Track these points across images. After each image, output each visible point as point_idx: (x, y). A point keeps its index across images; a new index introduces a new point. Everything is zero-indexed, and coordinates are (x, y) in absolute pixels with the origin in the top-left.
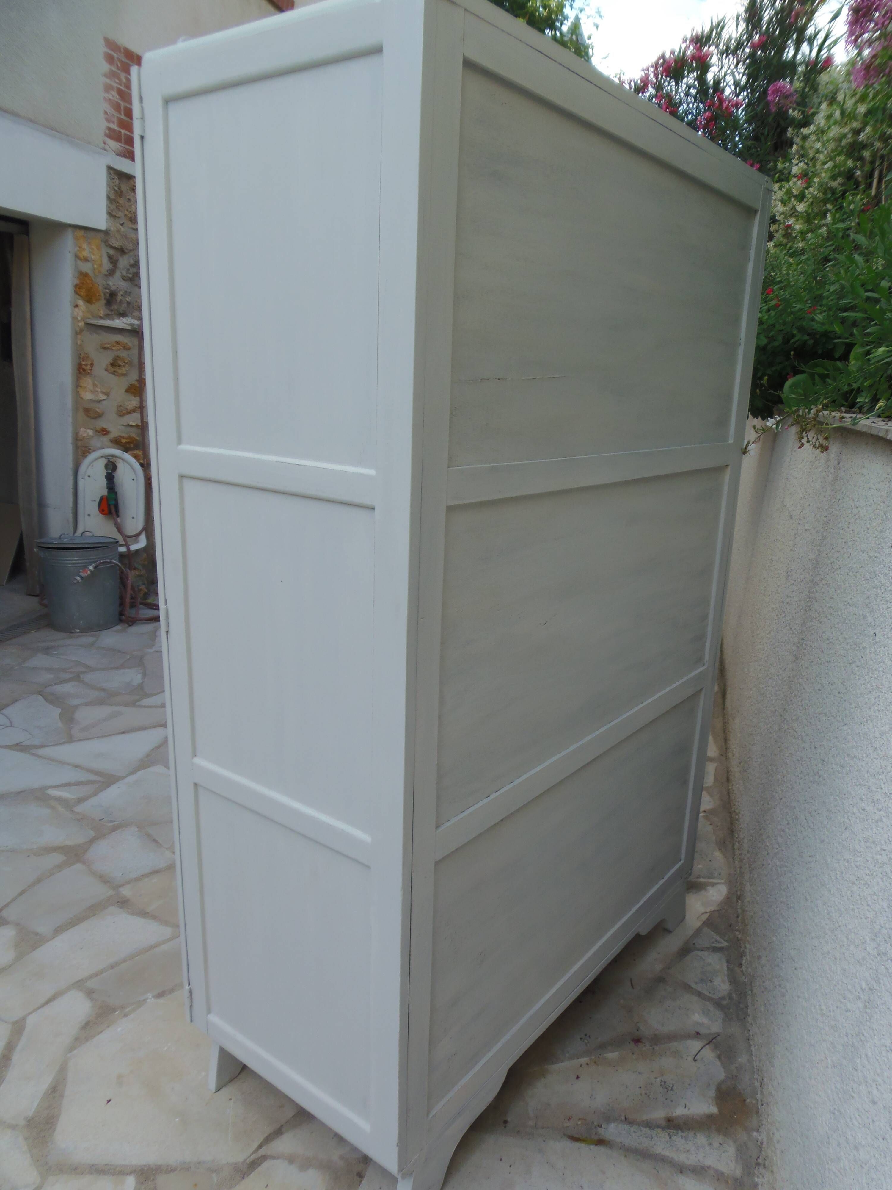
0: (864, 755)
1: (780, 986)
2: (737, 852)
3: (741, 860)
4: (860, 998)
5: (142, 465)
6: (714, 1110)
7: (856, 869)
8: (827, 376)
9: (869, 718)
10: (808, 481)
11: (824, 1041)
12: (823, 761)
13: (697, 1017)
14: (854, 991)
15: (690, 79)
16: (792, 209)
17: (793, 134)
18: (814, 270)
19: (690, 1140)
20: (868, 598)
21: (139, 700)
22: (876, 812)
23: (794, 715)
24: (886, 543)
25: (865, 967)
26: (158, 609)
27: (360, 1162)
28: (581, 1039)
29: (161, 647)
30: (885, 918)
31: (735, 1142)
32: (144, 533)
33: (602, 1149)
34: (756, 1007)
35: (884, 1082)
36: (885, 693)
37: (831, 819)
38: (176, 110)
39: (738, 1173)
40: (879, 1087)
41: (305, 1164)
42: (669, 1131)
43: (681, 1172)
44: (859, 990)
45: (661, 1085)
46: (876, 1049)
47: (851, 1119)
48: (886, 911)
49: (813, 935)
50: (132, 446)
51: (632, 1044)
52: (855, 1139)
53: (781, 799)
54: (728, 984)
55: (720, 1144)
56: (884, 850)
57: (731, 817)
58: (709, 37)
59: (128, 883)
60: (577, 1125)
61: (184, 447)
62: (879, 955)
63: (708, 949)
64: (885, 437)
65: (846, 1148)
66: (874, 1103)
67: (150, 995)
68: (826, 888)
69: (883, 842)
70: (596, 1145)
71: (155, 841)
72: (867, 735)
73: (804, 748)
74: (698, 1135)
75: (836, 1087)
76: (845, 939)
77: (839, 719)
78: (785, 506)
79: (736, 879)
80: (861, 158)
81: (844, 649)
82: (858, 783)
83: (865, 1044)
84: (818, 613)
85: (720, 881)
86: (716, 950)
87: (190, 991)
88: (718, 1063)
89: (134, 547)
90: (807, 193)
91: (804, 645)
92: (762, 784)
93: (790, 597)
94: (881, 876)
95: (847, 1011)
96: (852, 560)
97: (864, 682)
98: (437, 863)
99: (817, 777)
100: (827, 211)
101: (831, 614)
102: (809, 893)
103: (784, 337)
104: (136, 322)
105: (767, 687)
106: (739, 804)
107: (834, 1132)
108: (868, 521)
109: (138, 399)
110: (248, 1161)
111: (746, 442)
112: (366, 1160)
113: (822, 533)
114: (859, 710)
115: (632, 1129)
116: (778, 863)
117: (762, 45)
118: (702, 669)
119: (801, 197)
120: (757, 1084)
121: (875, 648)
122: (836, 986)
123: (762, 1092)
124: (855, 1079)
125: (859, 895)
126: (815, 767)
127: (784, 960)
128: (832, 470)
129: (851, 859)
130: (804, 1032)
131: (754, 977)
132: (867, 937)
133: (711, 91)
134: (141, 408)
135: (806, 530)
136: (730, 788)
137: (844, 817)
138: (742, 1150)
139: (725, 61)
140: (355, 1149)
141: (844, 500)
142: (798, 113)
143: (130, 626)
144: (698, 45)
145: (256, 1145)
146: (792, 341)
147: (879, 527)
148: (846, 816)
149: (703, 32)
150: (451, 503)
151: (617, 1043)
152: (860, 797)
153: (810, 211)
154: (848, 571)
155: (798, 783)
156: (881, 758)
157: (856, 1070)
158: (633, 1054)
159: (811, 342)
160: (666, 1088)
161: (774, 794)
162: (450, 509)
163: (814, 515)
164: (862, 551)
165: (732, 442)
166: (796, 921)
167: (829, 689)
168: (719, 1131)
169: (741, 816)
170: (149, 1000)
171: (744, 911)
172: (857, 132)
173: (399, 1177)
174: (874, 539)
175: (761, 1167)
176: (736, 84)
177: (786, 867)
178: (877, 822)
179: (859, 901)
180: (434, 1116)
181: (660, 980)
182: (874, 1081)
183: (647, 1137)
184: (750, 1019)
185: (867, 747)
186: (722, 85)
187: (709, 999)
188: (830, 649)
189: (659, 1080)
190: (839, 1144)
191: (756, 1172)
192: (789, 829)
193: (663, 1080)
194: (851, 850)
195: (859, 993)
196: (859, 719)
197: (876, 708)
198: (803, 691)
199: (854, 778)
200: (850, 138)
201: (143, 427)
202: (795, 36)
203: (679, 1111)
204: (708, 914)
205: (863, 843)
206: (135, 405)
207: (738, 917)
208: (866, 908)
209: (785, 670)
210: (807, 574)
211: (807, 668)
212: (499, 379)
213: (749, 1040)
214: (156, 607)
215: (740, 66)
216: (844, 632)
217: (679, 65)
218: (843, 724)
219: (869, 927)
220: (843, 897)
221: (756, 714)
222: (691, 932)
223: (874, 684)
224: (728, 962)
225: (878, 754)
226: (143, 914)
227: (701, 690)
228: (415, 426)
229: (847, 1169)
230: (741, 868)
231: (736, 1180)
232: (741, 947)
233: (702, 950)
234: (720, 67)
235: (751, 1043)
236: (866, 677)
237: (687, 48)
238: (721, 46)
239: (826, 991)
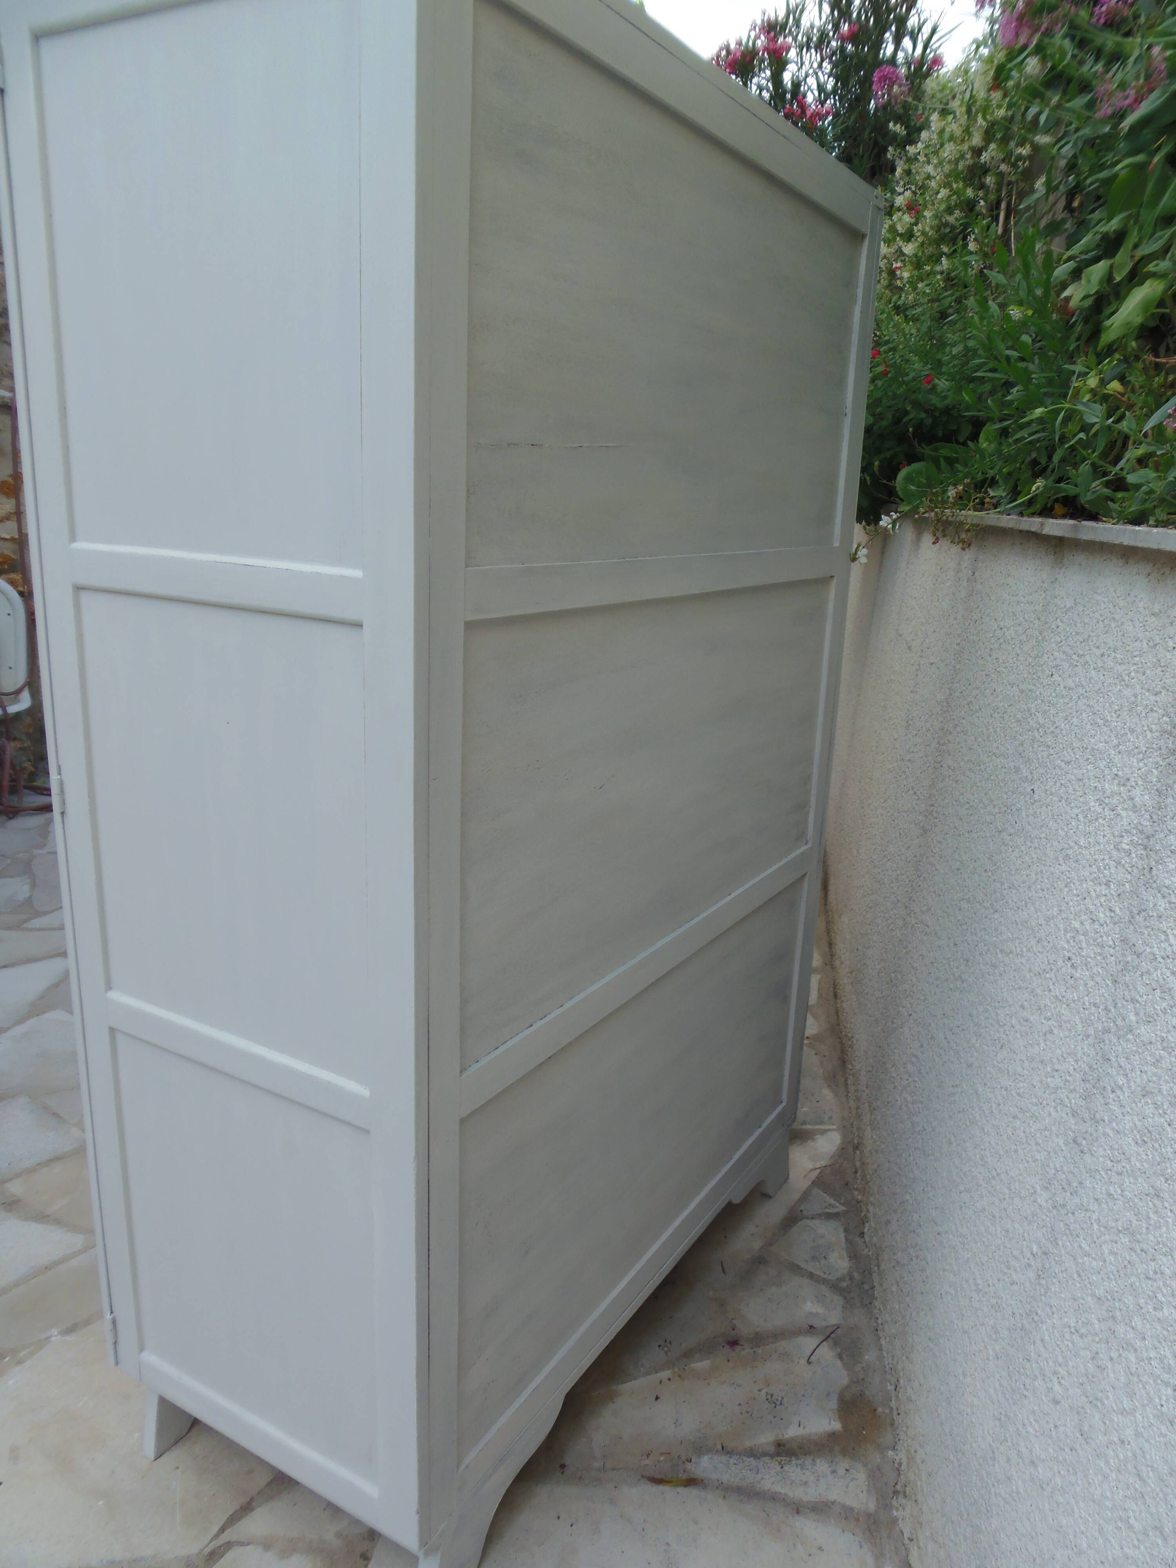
0: (1025, 950)
1: (917, 1257)
2: (852, 1089)
3: (858, 1099)
4: (1029, 1266)
5: (21, 594)
6: (837, 1426)
7: (1018, 1098)
8: (957, 460)
9: (1028, 901)
10: (932, 601)
11: (983, 1324)
12: (967, 961)
13: (810, 1306)
14: (1022, 1257)
15: (763, 78)
16: (896, 252)
17: (894, 155)
18: (930, 327)
19: (807, 1469)
20: (1022, 744)
21: (26, 921)
22: (1043, 1021)
23: (925, 905)
24: (1043, 671)
25: (1036, 1224)
26: (50, 795)
27: (364, 1539)
28: (659, 1346)
29: (55, 846)
30: (1062, 1159)
31: (865, 1465)
32: (27, 687)
33: (693, 1491)
34: (884, 1287)
35: (1069, 1374)
36: (1050, 866)
37: (980, 1035)
38: (51, 50)
39: (872, 1506)
40: (1063, 1382)
41: (288, 1549)
42: (779, 1459)
43: (798, 1513)
44: (1029, 1255)
45: (767, 1399)
46: (1056, 1331)
47: (1024, 1425)
48: (1062, 1150)
49: (962, 1188)
50: (6, 567)
51: (727, 1348)
52: (1031, 1451)
53: (910, 1015)
54: (847, 1259)
55: (846, 1470)
56: (1057, 1071)
57: (841, 1043)
58: (784, 26)
59: (18, 1175)
60: (659, 1462)
61: (79, 545)
62: (1054, 1207)
63: (820, 1216)
64: (1039, 531)
65: (1018, 1464)
66: (1056, 1402)
67: (55, 1332)
68: (978, 1125)
69: (1055, 1060)
70: (685, 1486)
71: (55, 1115)
72: (1027, 922)
73: (940, 947)
74: (818, 1461)
75: (1001, 1385)
76: (1006, 1191)
77: (987, 905)
78: (901, 635)
79: (852, 1124)
80: (982, 186)
81: (990, 813)
82: (1016, 986)
83: (1041, 1325)
84: (953, 770)
85: (831, 1127)
86: (829, 1216)
87: (114, 1322)
88: (839, 1364)
89: (12, 709)
90: (916, 231)
91: (934, 813)
92: (883, 997)
93: (913, 752)
94: (1054, 1104)
95: (1013, 1283)
96: (997, 697)
97: (1020, 854)
98: (463, 1121)
99: (959, 983)
100: (942, 254)
101: (970, 770)
102: (953, 1134)
103: (894, 414)
104: (7, 394)
105: (885, 872)
106: (852, 1025)
107: (1001, 1444)
108: (1018, 646)
109: (13, 501)
110: (207, 1550)
111: (855, 546)
112: (373, 1535)
113: (954, 667)
114: (1014, 892)
115: (732, 1461)
116: (909, 1099)
117: (853, 37)
118: (804, 848)
119: (909, 236)
120: (890, 1388)
121: (1033, 809)
122: (995, 1252)
123: (897, 1397)
124: (1028, 1373)
125: (1024, 1132)
126: (955, 970)
127: (922, 1223)
128: (965, 583)
129: (1010, 1086)
130: (954, 1315)
131: (881, 1248)
132: (1038, 1187)
133: (788, 96)
134: (18, 514)
135: (932, 664)
136: (838, 1006)
137: (999, 1032)
138: (875, 1475)
139: (806, 58)
140: (357, 1522)
141: (984, 621)
142: (901, 128)
143: (11, 818)
144: (772, 34)
145: (215, 1529)
146: (905, 420)
147: (1033, 651)
148: (1001, 1030)
149: (777, 17)
150: (470, 617)
151: (706, 1348)
152: (1020, 1004)
153: (920, 254)
154: (992, 712)
155: (933, 993)
156: (1048, 952)
157: (1028, 1360)
158: (729, 1361)
159: (928, 422)
160: (774, 1403)
161: (901, 1009)
162: (469, 626)
163: (941, 644)
164: (1010, 684)
165: (838, 545)
166: (937, 1172)
167: (971, 867)
168: (844, 1452)
169: (855, 1041)
170: (53, 1339)
171: (863, 1164)
172: (977, 152)
173: (421, 1555)
174: (1027, 668)
175: (901, 1496)
176: (821, 88)
177: (921, 1102)
178: (1045, 1034)
179: (1024, 1141)
180: (467, 1467)
181: (760, 1261)
182: (1055, 1373)
183: (751, 1470)
184: (877, 1303)
185: (1028, 939)
186: (802, 88)
187: (825, 1282)
188: (971, 815)
189: (763, 1392)
190: (1008, 1460)
191: (894, 1503)
192: (923, 1053)
193: (769, 1392)
194: (1010, 1073)
195: (1028, 1259)
196: (1016, 903)
197: (1039, 887)
198: (935, 873)
199: (1010, 979)
200: (969, 159)
201: (21, 542)
202: (893, 28)
203: (792, 1432)
204: (818, 1171)
205: (1026, 1064)
206: (9, 510)
207: (856, 1172)
208: (1034, 1148)
209: (909, 847)
210: (935, 721)
211: (940, 842)
212: (532, 445)
213: (877, 1330)
214: (47, 792)
215: (825, 64)
216: (990, 792)
217: (748, 59)
218: (992, 911)
219: (1040, 1173)
220: (1001, 1135)
221: (871, 908)
222: (797, 1196)
223: (1035, 856)
224: (846, 1231)
225: (1043, 947)
226: (42, 1218)
227: (804, 876)
228: (418, 505)
229: (1021, 1491)
230: (857, 1108)
231: (869, 1515)
232: (861, 1211)
233: (812, 1218)
234: (799, 65)
235: (881, 1334)
236: (1023, 848)
237: (757, 37)
238: (800, 37)
239: (982, 1260)
